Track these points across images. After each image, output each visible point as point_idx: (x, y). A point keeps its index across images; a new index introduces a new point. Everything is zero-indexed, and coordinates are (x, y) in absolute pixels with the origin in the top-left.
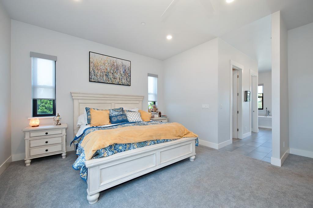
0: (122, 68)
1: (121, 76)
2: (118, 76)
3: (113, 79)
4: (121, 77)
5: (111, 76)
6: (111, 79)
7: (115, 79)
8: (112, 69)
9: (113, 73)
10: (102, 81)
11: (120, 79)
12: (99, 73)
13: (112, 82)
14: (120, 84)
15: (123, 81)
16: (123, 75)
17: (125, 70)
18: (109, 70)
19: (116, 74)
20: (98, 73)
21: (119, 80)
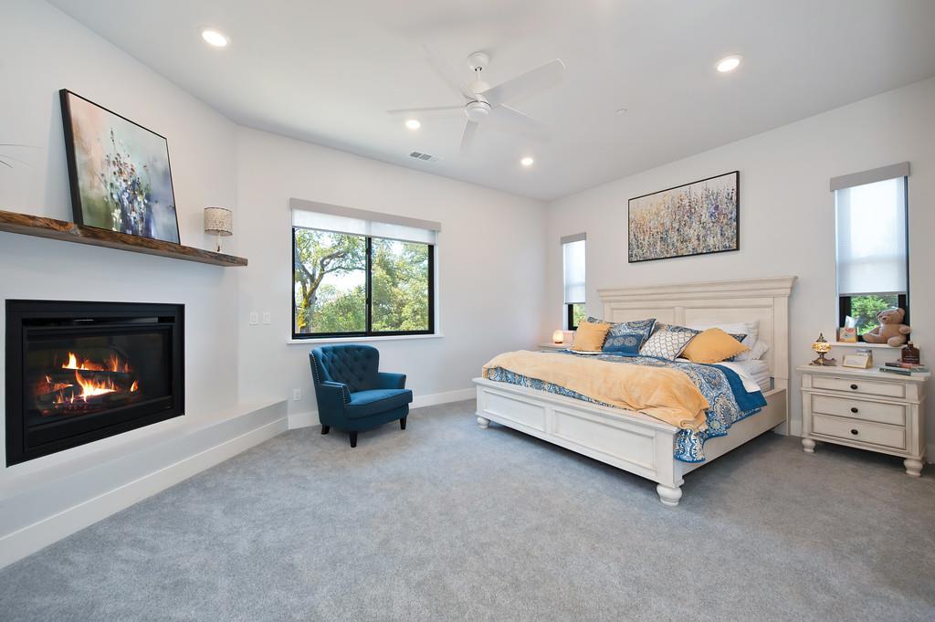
0: (705, 206)
1: (704, 228)
2: (692, 233)
3: (679, 244)
4: (702, 232)
5: (674, 237)
6: (673, 245)
7: (686, 241)
8: (678, 217)
9: (678, 230)
10: (653, 256)
11: (698, 239)
12: (647, 238)
13: (677, 252)
14: (700, 251)
15: (711, 241)
16: (711, 224)
17: (717, 208)
18: (668, 224)
19: (686, 228)
20: (644, 240)
21: (697, 242)
